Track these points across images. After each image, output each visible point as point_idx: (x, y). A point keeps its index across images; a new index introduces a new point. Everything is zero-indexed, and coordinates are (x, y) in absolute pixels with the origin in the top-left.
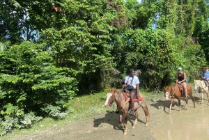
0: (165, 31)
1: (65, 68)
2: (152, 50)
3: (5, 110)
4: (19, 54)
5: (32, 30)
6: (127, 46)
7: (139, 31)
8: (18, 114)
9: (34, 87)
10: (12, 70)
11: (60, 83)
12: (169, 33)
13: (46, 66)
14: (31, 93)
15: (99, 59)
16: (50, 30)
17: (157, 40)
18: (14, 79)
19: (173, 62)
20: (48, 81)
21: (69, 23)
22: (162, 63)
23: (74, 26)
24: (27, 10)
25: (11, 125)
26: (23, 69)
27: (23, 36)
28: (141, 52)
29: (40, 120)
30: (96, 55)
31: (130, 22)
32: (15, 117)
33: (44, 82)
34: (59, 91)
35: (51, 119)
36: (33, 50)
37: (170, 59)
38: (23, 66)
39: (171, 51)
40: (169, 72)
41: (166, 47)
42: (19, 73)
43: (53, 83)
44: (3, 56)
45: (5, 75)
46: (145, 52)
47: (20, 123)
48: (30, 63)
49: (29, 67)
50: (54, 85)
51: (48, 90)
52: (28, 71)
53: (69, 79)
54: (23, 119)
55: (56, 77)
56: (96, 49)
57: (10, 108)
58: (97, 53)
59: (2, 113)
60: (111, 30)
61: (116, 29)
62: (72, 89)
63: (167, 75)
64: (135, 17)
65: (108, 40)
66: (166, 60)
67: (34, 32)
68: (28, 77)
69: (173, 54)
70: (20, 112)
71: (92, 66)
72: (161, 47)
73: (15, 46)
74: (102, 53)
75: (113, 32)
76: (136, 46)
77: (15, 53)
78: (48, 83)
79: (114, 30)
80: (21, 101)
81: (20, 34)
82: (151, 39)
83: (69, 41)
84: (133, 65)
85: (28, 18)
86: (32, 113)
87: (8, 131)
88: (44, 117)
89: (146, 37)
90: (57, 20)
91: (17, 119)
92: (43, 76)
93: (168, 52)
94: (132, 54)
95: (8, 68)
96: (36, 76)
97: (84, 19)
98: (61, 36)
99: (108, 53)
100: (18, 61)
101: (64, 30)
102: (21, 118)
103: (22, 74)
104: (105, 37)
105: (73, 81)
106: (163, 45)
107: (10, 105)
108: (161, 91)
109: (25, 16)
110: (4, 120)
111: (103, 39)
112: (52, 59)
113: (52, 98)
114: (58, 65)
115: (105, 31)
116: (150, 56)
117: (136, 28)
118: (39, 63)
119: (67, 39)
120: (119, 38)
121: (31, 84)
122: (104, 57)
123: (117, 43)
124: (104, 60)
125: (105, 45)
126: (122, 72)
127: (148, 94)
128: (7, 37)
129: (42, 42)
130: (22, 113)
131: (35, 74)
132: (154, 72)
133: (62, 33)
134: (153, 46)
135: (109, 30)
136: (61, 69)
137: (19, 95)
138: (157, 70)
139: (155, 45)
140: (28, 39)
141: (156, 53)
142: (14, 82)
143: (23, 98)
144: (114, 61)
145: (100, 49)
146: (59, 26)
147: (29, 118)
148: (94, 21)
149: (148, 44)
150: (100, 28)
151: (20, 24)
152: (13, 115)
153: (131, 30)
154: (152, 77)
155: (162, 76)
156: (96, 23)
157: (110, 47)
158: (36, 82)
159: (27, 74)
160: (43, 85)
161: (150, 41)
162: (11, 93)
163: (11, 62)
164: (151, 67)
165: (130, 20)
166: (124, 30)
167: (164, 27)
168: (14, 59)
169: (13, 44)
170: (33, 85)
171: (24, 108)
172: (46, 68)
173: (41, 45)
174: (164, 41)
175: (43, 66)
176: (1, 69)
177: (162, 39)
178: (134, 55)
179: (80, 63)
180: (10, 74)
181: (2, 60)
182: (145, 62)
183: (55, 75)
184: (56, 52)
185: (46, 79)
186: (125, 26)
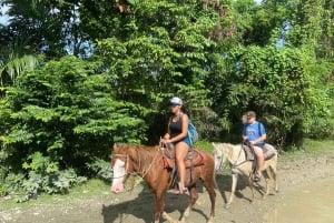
0: (299, 52)
1: (128, 104)
2: (274, 82)
3: (30, 161)
4: (58, 75)
5: (83, 40)
6: (234, 73)
7: (255, 48)
8: (48, 170)
9: (77, 130)
10: (45, 100)
11: (119, 127)
12: (305, 55)
13: (99, 97)
14: (71, 138)
15: (184, 92)
16: (109, 42)
17: (285, 65)
18: (45, 115)
19: (309, 103)
20: (101, 121)
21: (140, 30)
22: (290, 105)
23: (147, 36)
24: (76, 8)
25: (37, 186)
26: (62, 99)
27: (67, 49)
28: (255, 84)
29: (84, 182)
30: (180, 86)
31: (241, 34)
32: (44, 174)
33: (93, 122)
34: (115, 138)
35: (100, 182)
36: (79, 71)
37: (305, 99)
38: (62, 95)
39: (307, 86)
40: (301, 121)
41: (299, 78)
42: (55, 106)
43: (107, 124)
44: (33, 77)
45: (32, 107)
46: (263, 84)
47: (51, 185)
48: (73, 90)
49: (72, 97)
50: (109, 128)
51: (98, 135)
52: (69, 104)
53: (133, 121)
54: (57, 179)
55: (114, 115)
56: (180, 74)
57: (38, 159)
58: (182, 83)
59: (25, 166)
60: (208, 45)
61: (216, 45)
62: (137, 137)
63: (297, 125)
64: (249, 27)
65: (200, 61)
66: (298, 100)
67: (86, 44)
68: (68, 113)
69: (310, 90)
70: (52, 167)
72: (290, 78)
73: (52, 62)
74: (190, 82)
75: (211, 49)
76: (247, 74)
77: (52, 72)
78: (99, 124)
79: (212, 46)
80: (55, 149)
81: (63, 45)
82: (274, 63)
83: (138, 60)
84: (241, 104)
85: (78, 20)
86: (72, 170)
87: (32, 196)
88: (90, 178)
89: (266, 60)
90: (121, 26)
91: (47, 177)
92: (92, 113)
93: (301, 86)
94: (241, 86)
95: (39, 97)
96: (81, 112)
97: (164, 26)
98: (125, 51)
99: (200, 83)
100: (56, 86)
101: (131, 42)
102: (54, 176)
103: (60, 107)
104: (197, 55)
105: (140, 125)
106: (294, 74)
107: (38, 154)
108: (285, 150)
109: (72, 19)
110: (27, 178)
111: (193, 59)
112: (108, 86)
113: (104, 149)
114: (118, 98)
115: (197, 45)
116: (270, 92)
117: (250, 44)
118: (88, 92)
119: (136, 57)
120: (220, 59)
121: (72, 124)
122: (192, 88)
123: (216, 67)
124: (192, 93)
125: (195, 70)
126: (221, 116)
128: (44, 48)
129: (96, 59)
130: (56, 169)
131: (80, 108)
132: (275, 118)
133: (127, 47)
134: (276, 75)
135: (205, 46)
136: (122, 103)
137: (52, 139)
138: (281, 116)
139: (280, 73)
140: (75, 54)
141: (280, 87)
142: (45, 119)
143: (59, 144)
144: (209, 96)
145: (187, 76)
147: (66, 178)
148: (180, 29)
149: (269, 71)
150: (190, 40)
151: (63, 29)
152: (41, 171)
153: (241, 47)
154: (272, 126)
155: (289, 126)
156: (184, 32)
157: (204, 72)
158: (80, 122)
159: (67, 108)
160: (92, 127)
161: (272, 66)
162: (41, 137)
163: (45, 88)
164: (271, 110)
165: (239, 30)
166: (229, 47)
167: (297, 45)
168: (50, 82)
169: (48, 59)
170: (74, 126)
171: (59, 161)
172: (99, 101)
173: (92, 65)
174: (295, 68)
175: (95, 97)
176: (28, 97)
177: (293, 65)
178: (242, 88)
179: (153, 96)
180: (41, 105)
181: (31, 83)
182: (261, 101)
183: (112, 112)
184: (116, 76)
185: (96, 119)
186: (231, 41)
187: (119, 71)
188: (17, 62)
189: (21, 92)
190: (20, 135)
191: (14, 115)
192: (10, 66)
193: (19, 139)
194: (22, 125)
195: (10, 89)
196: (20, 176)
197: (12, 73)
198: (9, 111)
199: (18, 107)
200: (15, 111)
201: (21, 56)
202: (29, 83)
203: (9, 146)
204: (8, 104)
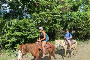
0: (87, 12)
2: (80, 21)
4: (22, 24)
5: (28, 14)
6: (68, 20)
7: (74, 13)
9: (28, 37)
10: (19, 30)
11: (38, 36)
14: (26, 40)
16: (34, 14)
17: (83, 16)
18: (20, 34)
21: (42, 10)
22: (85, 27)
23: (44, 12)
24: (26, 6)
27: (24, 17)
28: (75, 22)
30: (54, 24)
33: (32, 35)
36: (27, 22)
38: (24, 29)
40: (89, 32)
41: (88, 20)
42: (22, 32)
43: (35, 36)
44: (16, 24)
45: (16, 32)
46: (77, 22)
48: (26, 27)
49: (26, 29)
50: (36, 37)
51: (33, 39)
52: (25, 31)
55: (37, 33)
56: (54, 21)
58: (54, 23)
59: (15, 47)
60: (61, 13)
61: (63, 12)
64: (72, 7)
66: (88, 26)
67: (28, 15)
68: (25, 33)
71: (51, 29)
72: (85, 20)
73: (21, 20)
74: (56, 23)
76: (72, 20)
77: (21, 23)
79: (62, 13)
80: (23, 43)
81: (23, 16)
82: (80, 16)
83: (42, 18)
84: (71, 28)
85: (26, 9)
87: (17, 55)
89: (78, 16)
90: (37, 10)
92: (31, 33)
93: (88, 22)
94: (71, 23)
96: (29, 33)
97: (49, 9)
99: (59, 23)
100: (22, 26)
101: (40, 14)
103: (23, 32)
104: (58, 16)
106: (86, 19)
107: (18, 44)
108: (85, 41)
109: (25, 9)
112: (35, 26)
114: (37, 28)
115: (58, 13)
116: (79, 24)
117: (72, 11)
118: (30, 27)
119: (41, 17)
120: (64, 16)
122: (57, 25)
123: (63, 19)
124: (57, 26)
127: (78, 42)
128: (18, 17)
129: (31, 19)
131: (28, 32)
132: (81, 32)
133: (39, 15)
134: (81, 20)
135: (60, 13)
136: (38, 30)
137: (22, 40)
138: (83, 31)
140: (26, 18)
141: (82, 23)
142: (20, 35)
144: (62, 26)
145: (56, 21)
146: (38, 12)
148: (53, 9)
149: (79, 18)
150: (56, 12)
151: (23, 12)
153: (70, 12)
154: (81, 34)
155: (86, 34)
156: (54, 10)
157: (60, 20)
158: (28, 35)
161: (79, 17)
162: (19, 39)
163: (19, 27)
164: (80, 29)
165: (69, 8)
166: (67, 13)
167: (86, 11)
168: (20, 25)
169: (20, 20)
170: (27, 37)
172: (33, 30)
174: (86, 17)
175: (32, 29)
176: (15, 30)
177: (85, 16)
178: (71, 24)
180: (18, 32)
182: (77, 27)
183: (36, 32)
184: (37, 23)
186: (67, 11)
187: (37, 21)
188: (12, 21)
189: (13, 29)
190: (14, 39)
191: (12, 34)
192: (10, 22)
193: (13, 41)
194: (14, 37)
195: (11, 28)
196: (14, 50)
197: (11, 24)
198: (10, 33)
199: (13, 32)
201: (13, 19)
202: (15, 26)
203: (11, 42)
204: (10, 32)
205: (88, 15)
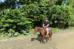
1: (29, 19)
2: (62, 14)
3: (9, 30)
4: (14, 13)
6: (53, 12)
7: (58, 6)
8: (13, 32)
11: (27, 23)
12: (70, 7)
13: (23, 17)
14: (17, 26)
15: (41, 16)
16: (25, 5)
17: (65, 10)
18: (12, 21)
19: (70, 18)
22: (66, 19)
23: (33, 4)
25: (11, 35)
26: (15, 18)
27: (16, 7)
28: (58, 14)
29: (20, 35)
31: (55, 3)
33: (21, 22)
34: (26, 26)
35: (23, 35)
36: (19, 12)
37: (69, 17)
39: (70, 14)
40: (68, 22)
41: (68, 12)
42: (14, 19)
43: (24, 23)
44: (9, 13)
45: (9, 19)
46: (60, 14)
47: (14, 35)
49: (17, 17)
51: (22, 25)
52: (16, 19)
53: (30, 22)
54: (15, 34)
55: (26, 21)
56: (40, 12)
57: (11, 30)
58: (41, 14)
59: (8, 31)
60: (47, 5)
61: (49, 5)
64: (57, 1)
65: (45, 9)
67: (20, 6)
68: (16, 21)
69: (70, 15)
72: (66, 13)
74: (43, 14)
76: (56, 12)
78: (23, 23)
82: (62, 9)
83: (31, 9)
85: (18, 1)
86: (18, 32)
87: (10, 37)
88: (21, 34)
89: (60, 9)
90: (28, 2)
91: (13, 33)
93: (68, 14)
94: (54, 15)
95: (10, 17)
97: (37, 1)
98: (28, 7)
99: (45, 14)
100: (14, 15)
101: (30, 5)
102: (14, 33)
103: (15, 19)
106: (67, 12)
108: (65, 29)
110: (9, 33)
111: (43, 9)
112: (25, 15)
113: (24, 28)
115: (44, 6)
116: (61, 16)
118: (21, 16)
119: (31, 8)
120: (50, 8)
121: (17, 23)
124: (43, 16)
125: (44, 11)
128: (11, 7)
129: (22, 9)
130: (14, 32)
131: (19, 20)
132: (62, 22)
133: (29, 6)
134: (63, 12)
137: (13, 26)
138: (64, 21)
139: (64, 11)
140: (18, 8)
141: (64, 15)
143: (15, 27)
144: (47, 17)
146: (28, 4)
147: (16, 34)
149: (61, 11)
150: (43, 5)
151: (15, 3)
152: (11, 32)
153: (55, 6)
156: (41, 3)
157: (46, 12)
158: (19, 22)
159: (16, 20)
160: (21, 23)
161: (62, 10)
162: (11, 25)
163: (11, 15)
164: (62, 20)
166: (52, 6)
167: (68, 5)
169: (12, 10)
171: (15, 30)
172: (23, 18)
173: (21, 10)
174: (67, 10)
176: (8, 17)
177: (67, 9)
178: (55, 15)
179: (34, 17)
180: (11, 19)
181: (9, 14)
182: (59, 18)
183: (25, 20)
184: (26, 13)
185: (22, 22)
187: (27, 12)
188: (6, 10)
189: (7, 16)
190: (7, 25)
191: (6, 21)
192: (4, 11)
193: (7, 26)
194: (7, 23)
195: (5, 16)
196: (7, 33)
197: (5, 12)
198: (4, 20)
199: (6, 19)
200: (6, 20)
202: (8, 14)
203: (5, 27)
204: (4, 19)
205: (69, 9)
